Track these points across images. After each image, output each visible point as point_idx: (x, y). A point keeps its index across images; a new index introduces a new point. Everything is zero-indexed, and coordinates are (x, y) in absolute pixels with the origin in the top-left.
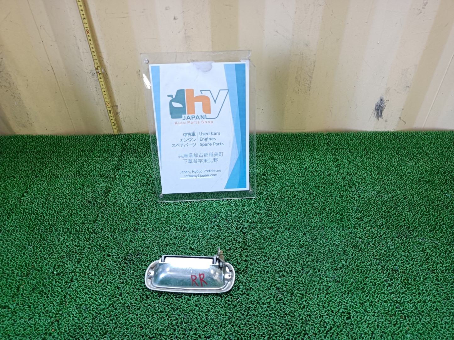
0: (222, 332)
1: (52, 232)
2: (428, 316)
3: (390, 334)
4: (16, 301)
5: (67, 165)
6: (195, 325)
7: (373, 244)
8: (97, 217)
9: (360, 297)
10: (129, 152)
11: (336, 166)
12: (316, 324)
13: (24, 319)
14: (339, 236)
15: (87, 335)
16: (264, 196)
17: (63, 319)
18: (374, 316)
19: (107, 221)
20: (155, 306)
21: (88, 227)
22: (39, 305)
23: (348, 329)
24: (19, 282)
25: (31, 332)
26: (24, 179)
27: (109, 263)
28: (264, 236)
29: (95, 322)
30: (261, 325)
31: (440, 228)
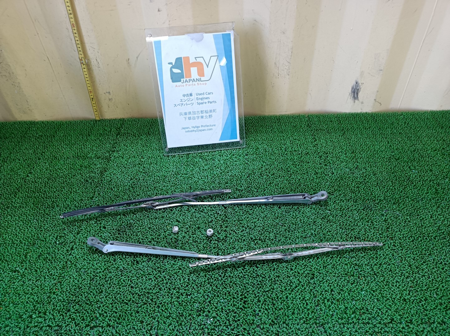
0: (201, 290)
1: (54, 208)
2: (382, 277)
3: (347, 291)
4: (24, 266)
5: (66, 148)
6: (178, 285)
7: (340, 216)
8: (94, 194)
9: (324, 261)
10: (123, 135)
11: (314, 145)
12: (284, 283)
13: (31, 281)
14: (311, 209)
15: (86, 293)
16: (246, 174)
17: (65, 281)
18: (334, 276)
19: (103, 198)
20: (144, 269)
21: (86, 203)
22: (44, 269)
23: (311, 287)
24: (26, 251)
25: (38, 291)
26: (28, 162)
27: (105, 234)
28: (243, 210)
29: (92, 283)
30: (236, 284)
31: (403, 201)
